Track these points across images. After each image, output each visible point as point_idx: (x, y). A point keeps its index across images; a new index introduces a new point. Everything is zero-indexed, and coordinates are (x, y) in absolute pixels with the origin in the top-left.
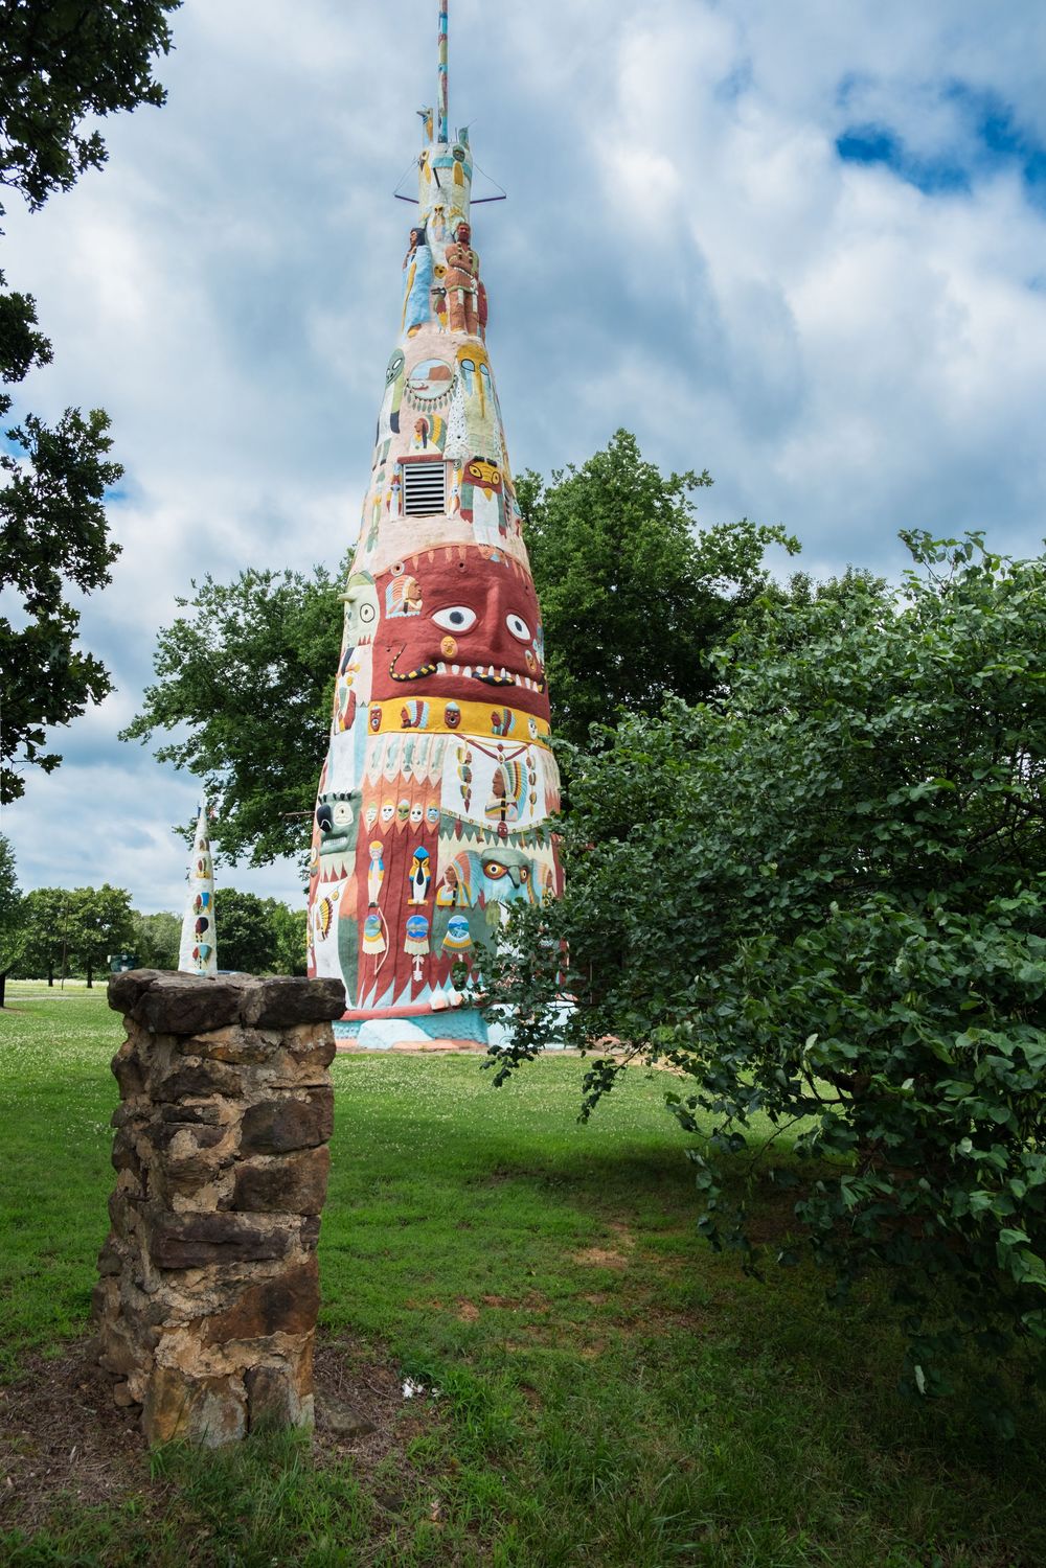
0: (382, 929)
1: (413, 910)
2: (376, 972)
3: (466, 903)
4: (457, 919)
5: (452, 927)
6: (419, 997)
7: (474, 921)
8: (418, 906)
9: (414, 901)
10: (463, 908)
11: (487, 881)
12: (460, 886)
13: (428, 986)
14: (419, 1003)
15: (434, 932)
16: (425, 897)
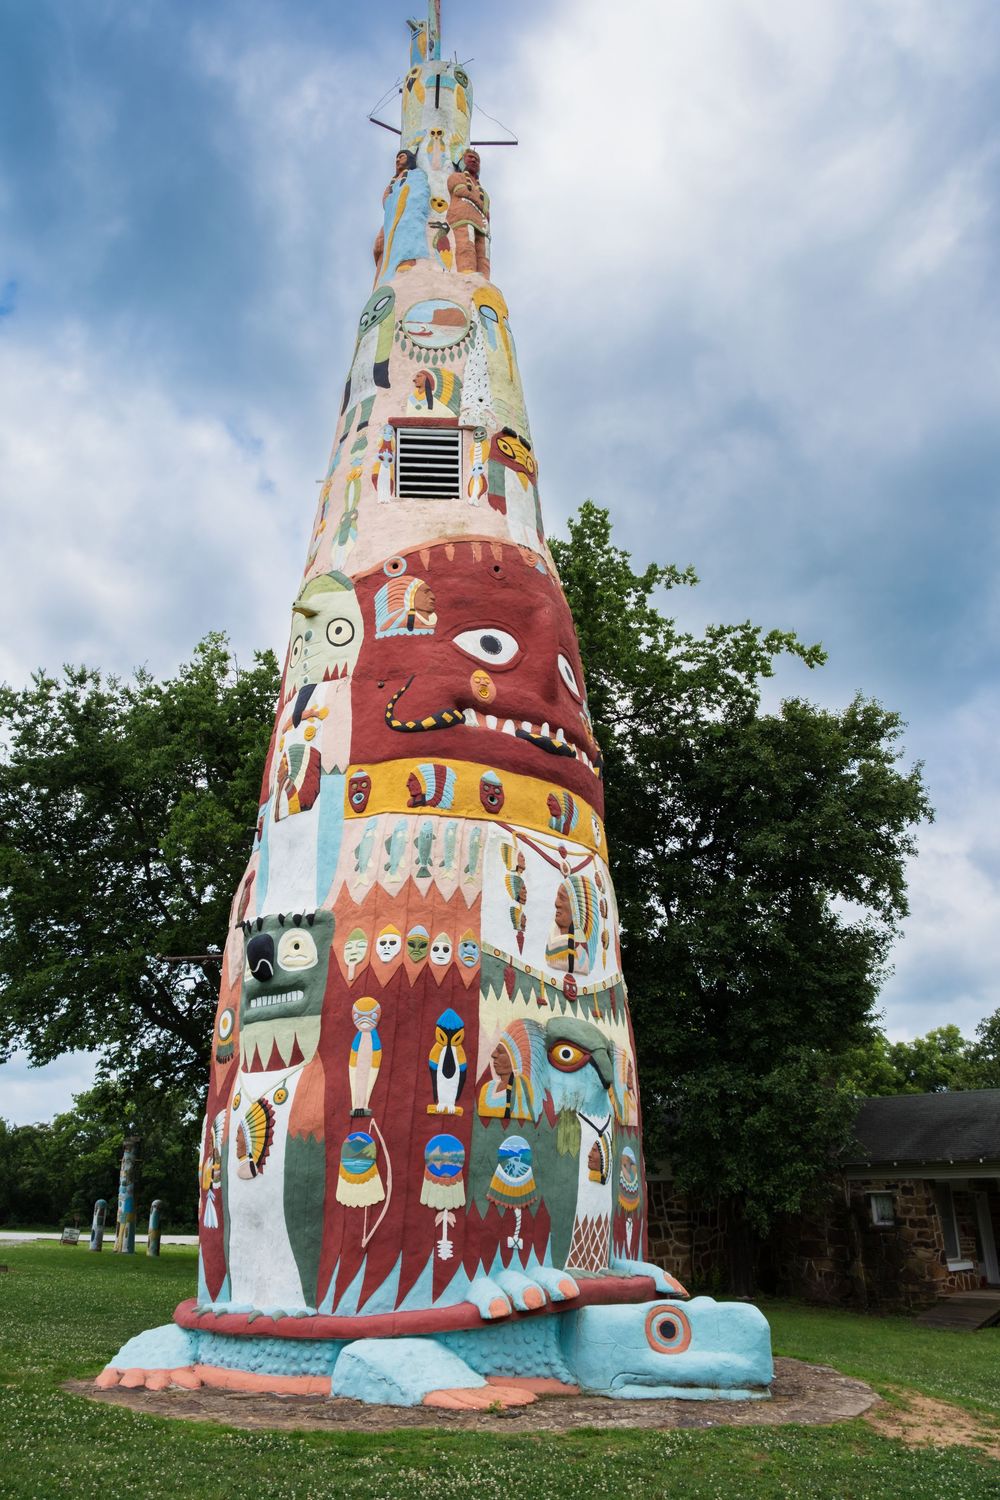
0: (379, 1160)
1: (437, 1125)
2: (365, 1241)
3: (526, 1115)
4: (515, 1142)
5: (504, 1157)
6: (447, 1291)
7: (539, 1146)
8: (445, 1117)
9: (440, 1108)
10: (522, 1121)
11: (557, 1077)
12: (518, 1081)
13: (461, 1272)
14: (448, 1300)
15: (472, 1166)
16: (458, 1101)
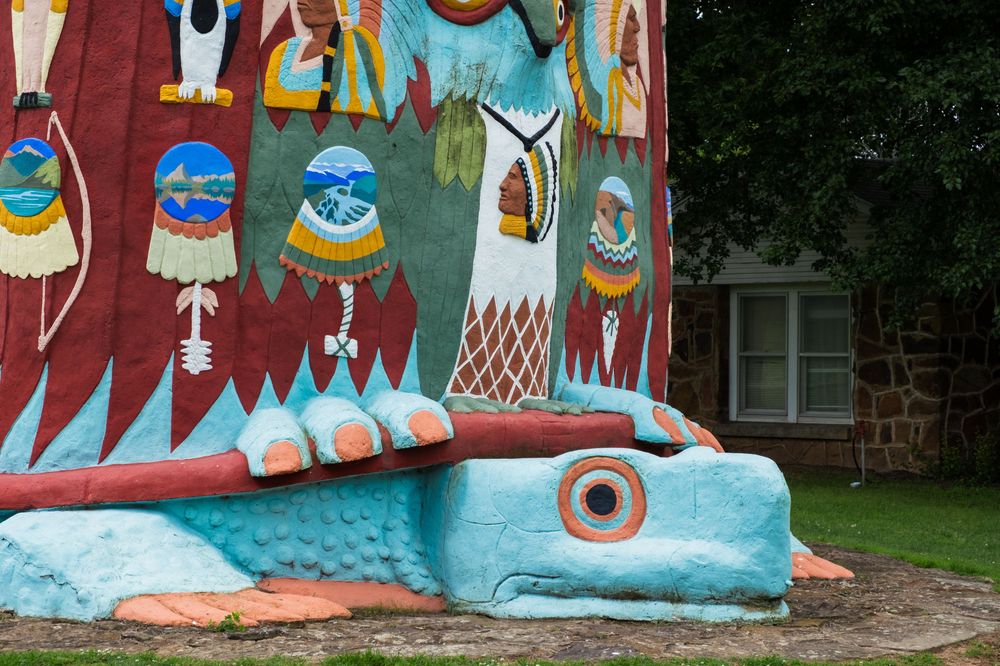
0: (66, 189)
1: (179, 123)
2: (43, 341)
3: (366, 103)
4: (340, 158)
5: (315, 187)
6: (199, 432)
7: (395, 167)
8: (196, 109)
9: (185, 90)
10: (356, 119)
11: (441, 33)
12: (349, 41)
13: (230, 393)
14: (201, 448)
15: (252, 202)
16: (223, 79)
